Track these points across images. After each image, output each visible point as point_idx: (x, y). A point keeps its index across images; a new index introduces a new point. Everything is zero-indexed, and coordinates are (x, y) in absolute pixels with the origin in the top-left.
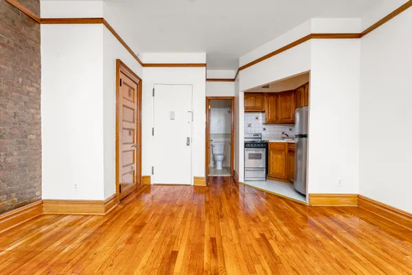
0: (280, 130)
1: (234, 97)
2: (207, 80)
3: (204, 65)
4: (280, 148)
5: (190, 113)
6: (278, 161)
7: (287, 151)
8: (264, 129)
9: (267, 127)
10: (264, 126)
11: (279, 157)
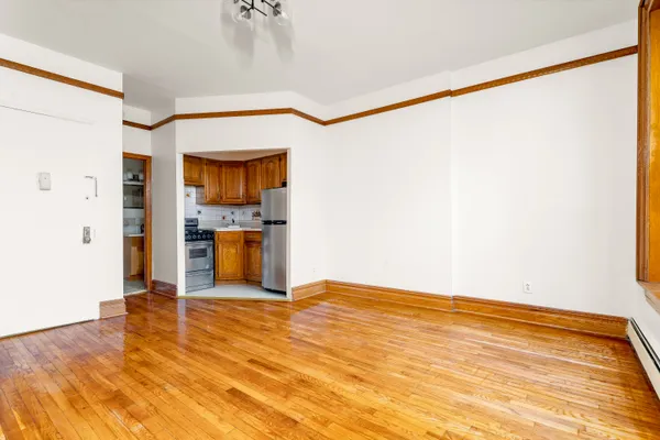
0: (220, 213)
1: (150, 157)
2: (125, 123)
3: (121, 95)
4: (232, 239)
5: (93, 181)
6: (229, 258)
7: (242, 241)
8: (199, 212)
9: (204, 209)
10: (199, 208)
11: (233, 251)
